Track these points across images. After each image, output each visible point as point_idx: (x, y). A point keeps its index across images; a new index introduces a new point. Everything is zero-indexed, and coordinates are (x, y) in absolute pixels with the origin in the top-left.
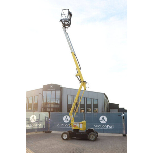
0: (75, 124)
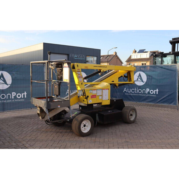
0: (94, 92)
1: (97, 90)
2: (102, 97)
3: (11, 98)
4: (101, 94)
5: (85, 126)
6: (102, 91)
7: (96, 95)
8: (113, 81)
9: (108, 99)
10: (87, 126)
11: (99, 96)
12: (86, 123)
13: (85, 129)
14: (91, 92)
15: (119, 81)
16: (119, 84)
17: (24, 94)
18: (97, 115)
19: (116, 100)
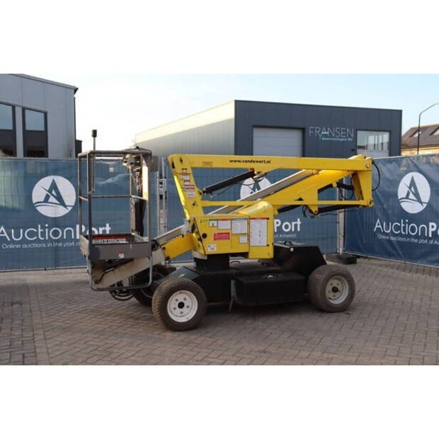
1: (231, 220)
2: (249, 239)
3: (73, 237)
4: (246, 231)
5: (181, 305)
6: (249, 224)
7: (229, 233)
8: (301, 199)
9: (268, 245)
10: (188, 307)
11: (237, 235)
12: (185, 299)
13: (182, 313)
14: (215, 225)
15: (319, 199)
16: (319, 205)
17: (103, 228)
18: (233, 282)
19: (294, 248)
